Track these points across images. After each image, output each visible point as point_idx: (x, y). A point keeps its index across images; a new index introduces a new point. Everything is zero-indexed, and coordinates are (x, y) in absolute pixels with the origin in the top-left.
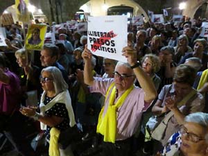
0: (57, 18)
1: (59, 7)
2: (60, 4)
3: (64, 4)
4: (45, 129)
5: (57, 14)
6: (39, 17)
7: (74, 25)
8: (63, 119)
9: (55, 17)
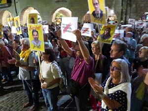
0: (126, 17)
1: (129, 8)
2: (131, 6)
3: (134, 6)
4: (105, 108)
5: (126, 14)
6: (110, 16)
7: (142, 24)
8: (121, 105)
9: (124, 17)
